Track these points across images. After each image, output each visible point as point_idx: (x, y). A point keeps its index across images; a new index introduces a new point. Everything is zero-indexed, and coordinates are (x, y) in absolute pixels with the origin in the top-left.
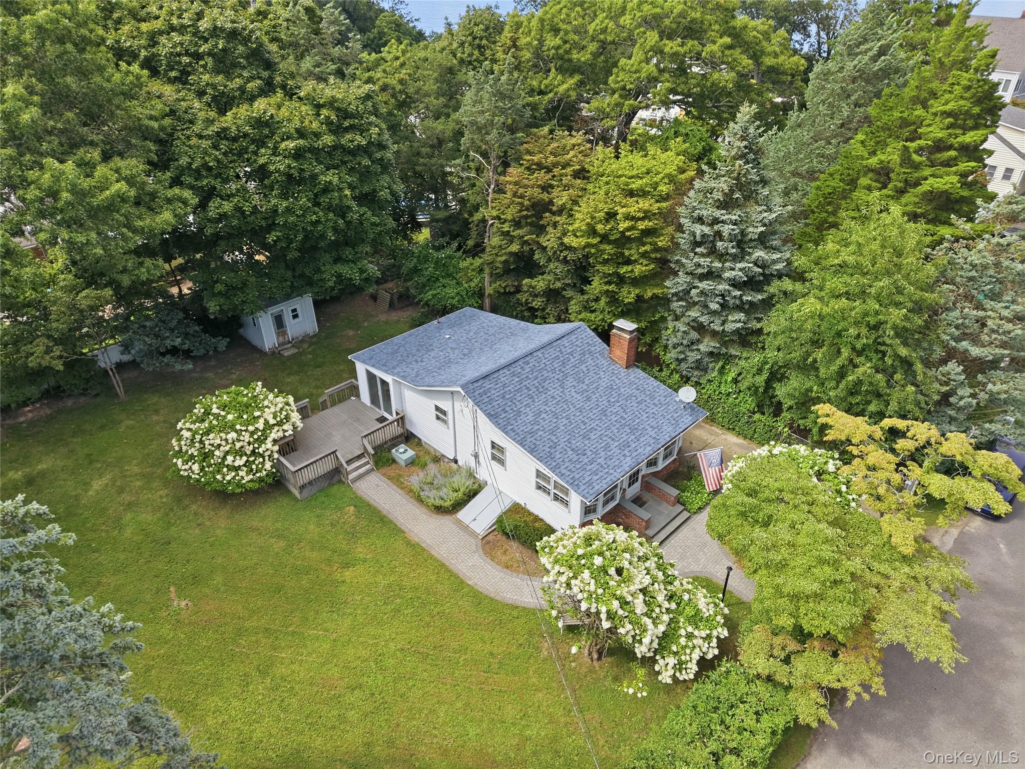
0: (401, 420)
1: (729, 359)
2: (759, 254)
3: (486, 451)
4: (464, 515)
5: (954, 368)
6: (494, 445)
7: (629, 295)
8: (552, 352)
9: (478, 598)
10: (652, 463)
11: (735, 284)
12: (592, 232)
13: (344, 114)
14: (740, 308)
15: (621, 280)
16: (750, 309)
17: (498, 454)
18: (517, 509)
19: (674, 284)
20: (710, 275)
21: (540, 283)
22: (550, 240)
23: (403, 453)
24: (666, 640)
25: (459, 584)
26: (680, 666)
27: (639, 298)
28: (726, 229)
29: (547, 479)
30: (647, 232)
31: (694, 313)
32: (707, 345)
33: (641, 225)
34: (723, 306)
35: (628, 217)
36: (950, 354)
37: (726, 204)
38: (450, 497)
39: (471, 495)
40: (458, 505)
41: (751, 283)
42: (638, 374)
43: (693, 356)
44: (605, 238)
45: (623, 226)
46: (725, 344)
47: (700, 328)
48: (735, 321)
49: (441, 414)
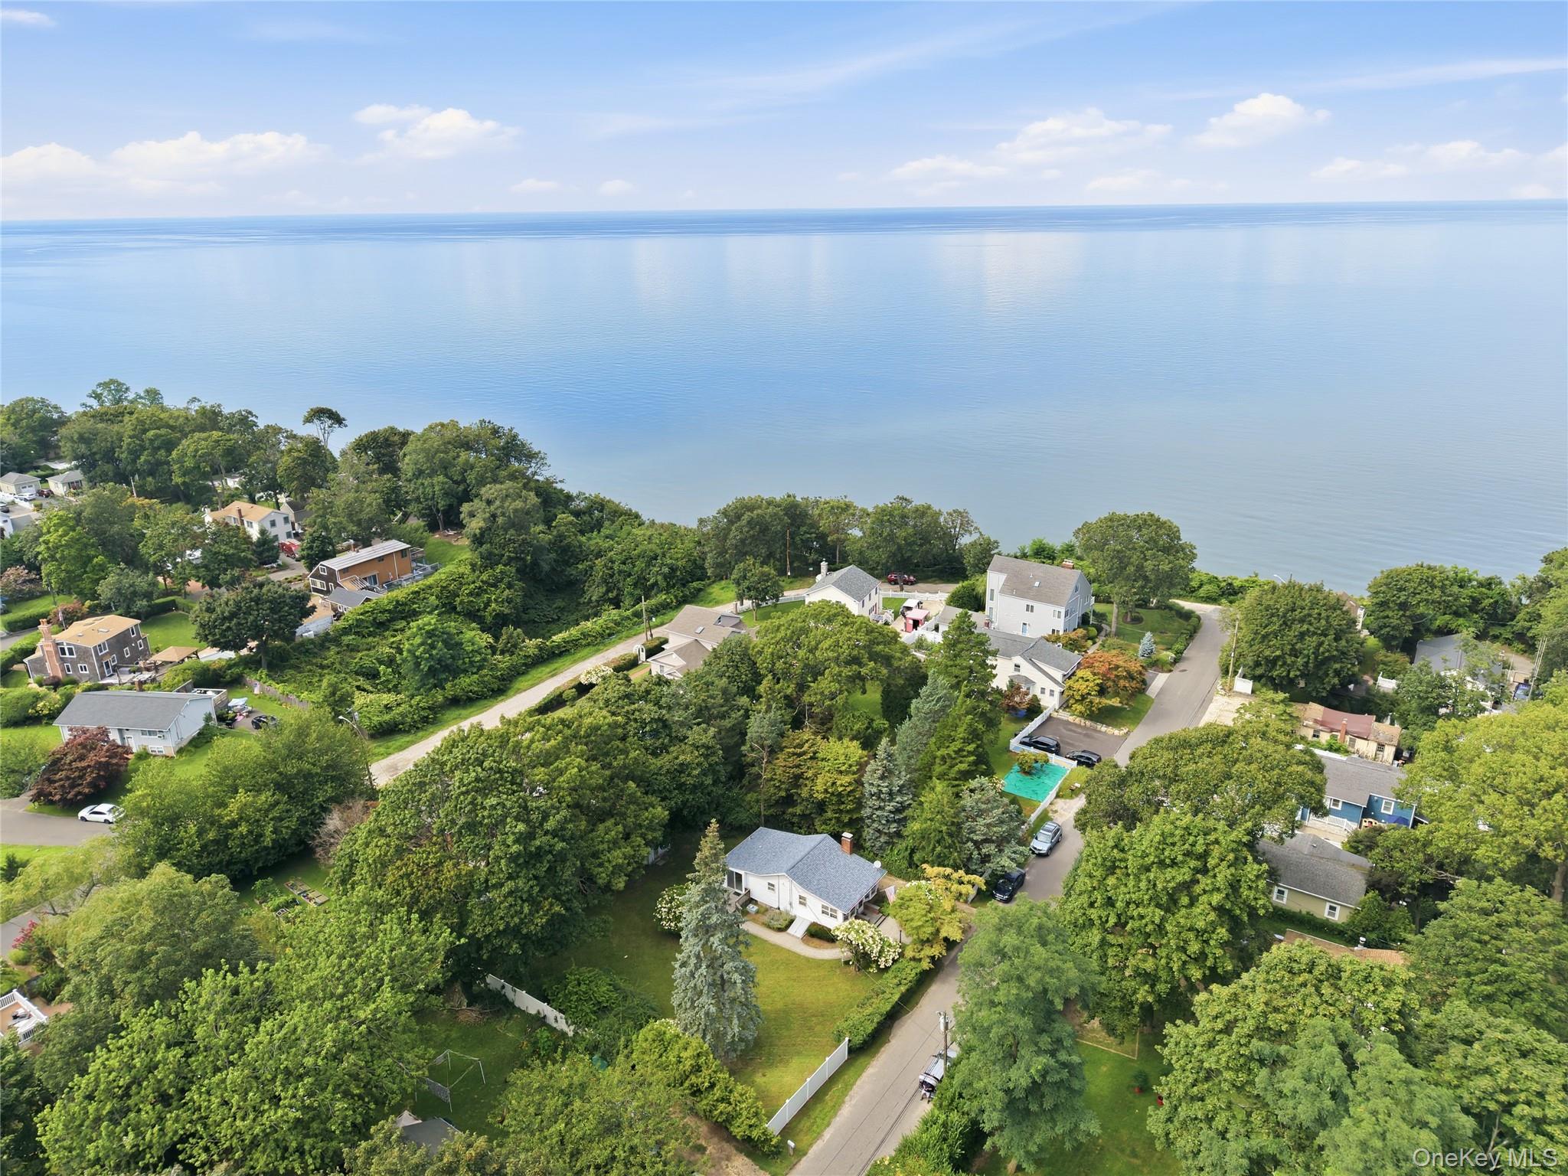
0: (748, 892)
1: (894, 844)
2: (898, 799)
3: (796, 901)
4: (790, 930)
5: (970, 844)
6: (801, 897)
7: (846, 819)
8: (816, 852)
9: (808, 959)
10: (867, 897)
11: (891, 812)
12: (826, 791)
13: (708, 748)
14: (895, 821)
15: (841, 811)
16: (899, 821)
17: (802, 901)
18: (814, 924)
19: (866, 812)
20: (880, 808)
21: (798, 810)
22: (805, 793)
23: (752, 908)
24: (881, 952)
25: (799, 956)
26: (886, 961)
27: (850, 819)
28: (884, 790)
29: (827, 908)
30: (851, 791)
31: (875, 825)
32: (883, 839)
33: (848, 789)
34: (888, 821)
35: (842, 785)
36: (969, 839)
37: (882, 778)
38: (785, 923)
39: (791, 922)
40: (788, 926)
41: (898, 811)
42: (855, 857)
43: (878, 844)
44: (832, 794)
45: (840, 789)
46: (891, 837)
47: (879, 831)
48: (893, 828)
49: (771, 886)
